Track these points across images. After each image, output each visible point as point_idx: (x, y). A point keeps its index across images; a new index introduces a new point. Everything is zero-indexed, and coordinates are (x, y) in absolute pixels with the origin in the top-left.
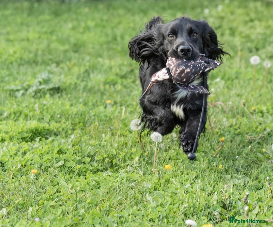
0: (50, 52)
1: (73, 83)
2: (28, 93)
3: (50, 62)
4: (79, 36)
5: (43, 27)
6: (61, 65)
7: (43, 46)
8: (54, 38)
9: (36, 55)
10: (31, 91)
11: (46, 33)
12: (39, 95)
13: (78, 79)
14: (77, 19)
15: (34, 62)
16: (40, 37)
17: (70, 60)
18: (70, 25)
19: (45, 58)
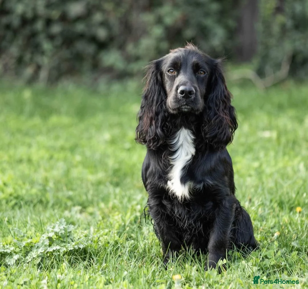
0: (69, 185)
1: (112, 242)
2: (29, 258)
3: (69, 203)
4: (123, 155)
5: (57, 138)
6: (90, 209)
7: (57, 173)
8: (78, 158)
9: (44, 190)
10: (34, 254)
11: (62, 148)
12: (48, 262)
13: (120, 234)
14: (120, 125)
15: (41, 202)
16: (51, 158)
17: (105, 199)
18: (107, 136)
19: (60, 195)
